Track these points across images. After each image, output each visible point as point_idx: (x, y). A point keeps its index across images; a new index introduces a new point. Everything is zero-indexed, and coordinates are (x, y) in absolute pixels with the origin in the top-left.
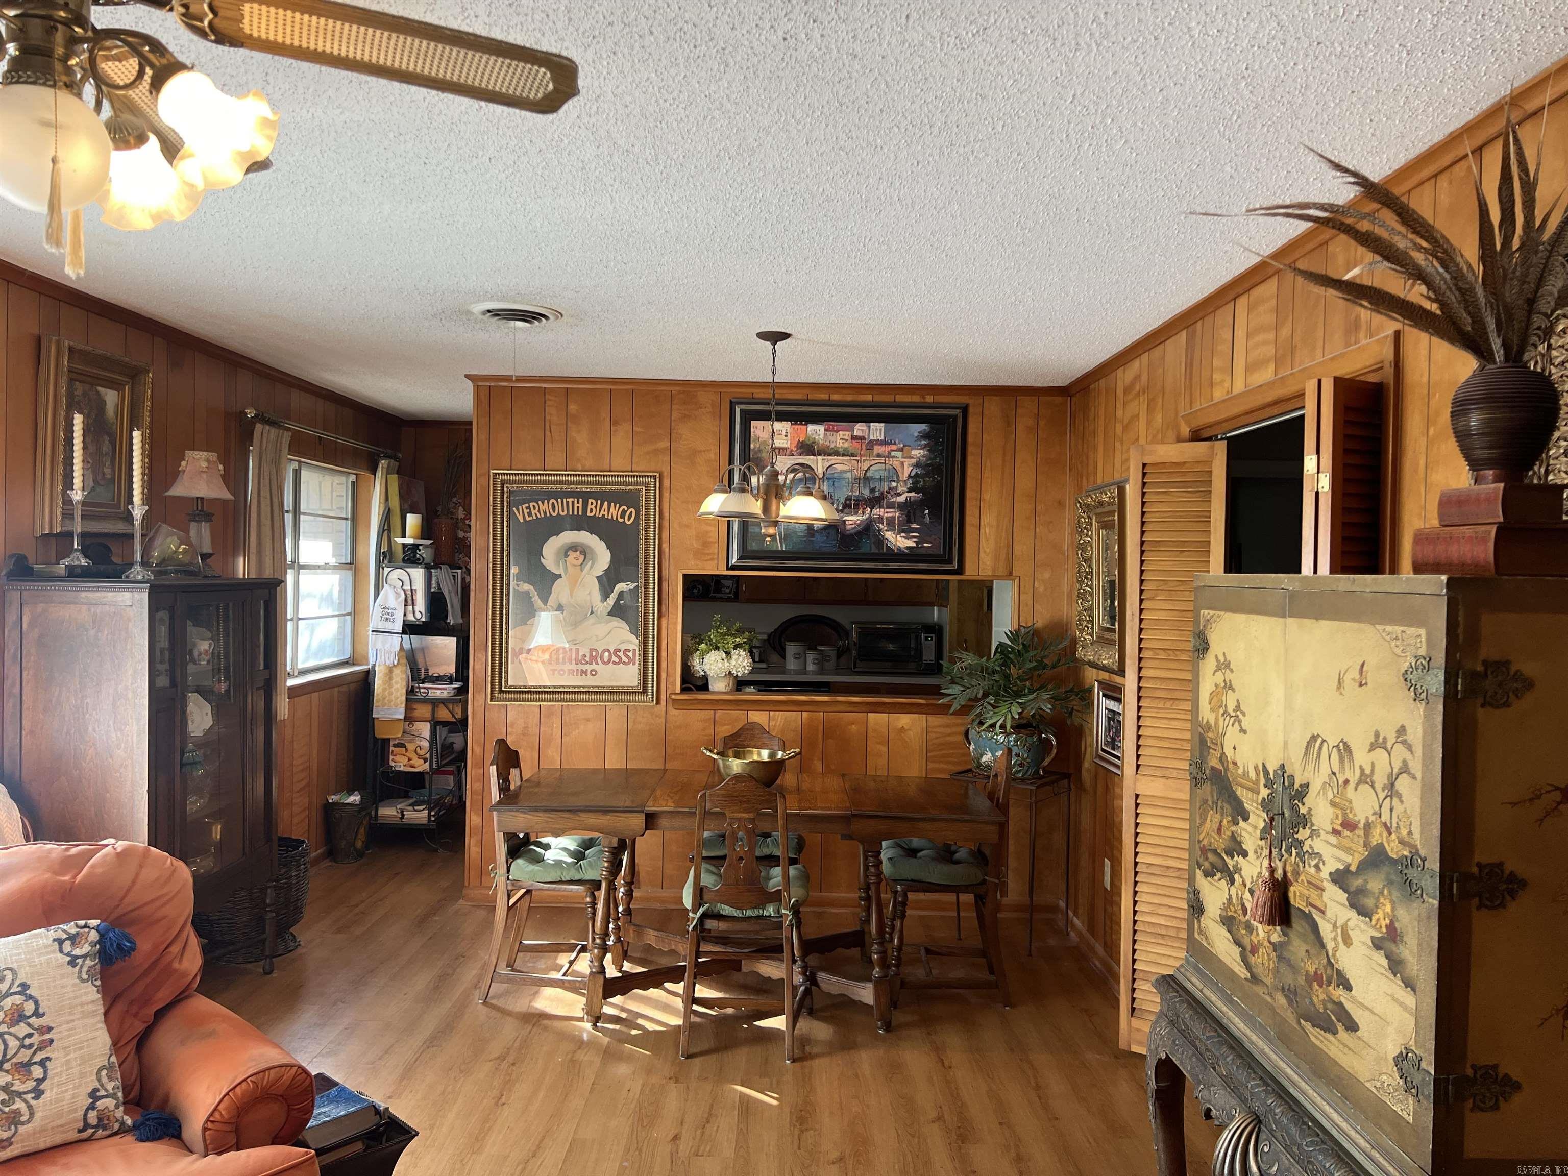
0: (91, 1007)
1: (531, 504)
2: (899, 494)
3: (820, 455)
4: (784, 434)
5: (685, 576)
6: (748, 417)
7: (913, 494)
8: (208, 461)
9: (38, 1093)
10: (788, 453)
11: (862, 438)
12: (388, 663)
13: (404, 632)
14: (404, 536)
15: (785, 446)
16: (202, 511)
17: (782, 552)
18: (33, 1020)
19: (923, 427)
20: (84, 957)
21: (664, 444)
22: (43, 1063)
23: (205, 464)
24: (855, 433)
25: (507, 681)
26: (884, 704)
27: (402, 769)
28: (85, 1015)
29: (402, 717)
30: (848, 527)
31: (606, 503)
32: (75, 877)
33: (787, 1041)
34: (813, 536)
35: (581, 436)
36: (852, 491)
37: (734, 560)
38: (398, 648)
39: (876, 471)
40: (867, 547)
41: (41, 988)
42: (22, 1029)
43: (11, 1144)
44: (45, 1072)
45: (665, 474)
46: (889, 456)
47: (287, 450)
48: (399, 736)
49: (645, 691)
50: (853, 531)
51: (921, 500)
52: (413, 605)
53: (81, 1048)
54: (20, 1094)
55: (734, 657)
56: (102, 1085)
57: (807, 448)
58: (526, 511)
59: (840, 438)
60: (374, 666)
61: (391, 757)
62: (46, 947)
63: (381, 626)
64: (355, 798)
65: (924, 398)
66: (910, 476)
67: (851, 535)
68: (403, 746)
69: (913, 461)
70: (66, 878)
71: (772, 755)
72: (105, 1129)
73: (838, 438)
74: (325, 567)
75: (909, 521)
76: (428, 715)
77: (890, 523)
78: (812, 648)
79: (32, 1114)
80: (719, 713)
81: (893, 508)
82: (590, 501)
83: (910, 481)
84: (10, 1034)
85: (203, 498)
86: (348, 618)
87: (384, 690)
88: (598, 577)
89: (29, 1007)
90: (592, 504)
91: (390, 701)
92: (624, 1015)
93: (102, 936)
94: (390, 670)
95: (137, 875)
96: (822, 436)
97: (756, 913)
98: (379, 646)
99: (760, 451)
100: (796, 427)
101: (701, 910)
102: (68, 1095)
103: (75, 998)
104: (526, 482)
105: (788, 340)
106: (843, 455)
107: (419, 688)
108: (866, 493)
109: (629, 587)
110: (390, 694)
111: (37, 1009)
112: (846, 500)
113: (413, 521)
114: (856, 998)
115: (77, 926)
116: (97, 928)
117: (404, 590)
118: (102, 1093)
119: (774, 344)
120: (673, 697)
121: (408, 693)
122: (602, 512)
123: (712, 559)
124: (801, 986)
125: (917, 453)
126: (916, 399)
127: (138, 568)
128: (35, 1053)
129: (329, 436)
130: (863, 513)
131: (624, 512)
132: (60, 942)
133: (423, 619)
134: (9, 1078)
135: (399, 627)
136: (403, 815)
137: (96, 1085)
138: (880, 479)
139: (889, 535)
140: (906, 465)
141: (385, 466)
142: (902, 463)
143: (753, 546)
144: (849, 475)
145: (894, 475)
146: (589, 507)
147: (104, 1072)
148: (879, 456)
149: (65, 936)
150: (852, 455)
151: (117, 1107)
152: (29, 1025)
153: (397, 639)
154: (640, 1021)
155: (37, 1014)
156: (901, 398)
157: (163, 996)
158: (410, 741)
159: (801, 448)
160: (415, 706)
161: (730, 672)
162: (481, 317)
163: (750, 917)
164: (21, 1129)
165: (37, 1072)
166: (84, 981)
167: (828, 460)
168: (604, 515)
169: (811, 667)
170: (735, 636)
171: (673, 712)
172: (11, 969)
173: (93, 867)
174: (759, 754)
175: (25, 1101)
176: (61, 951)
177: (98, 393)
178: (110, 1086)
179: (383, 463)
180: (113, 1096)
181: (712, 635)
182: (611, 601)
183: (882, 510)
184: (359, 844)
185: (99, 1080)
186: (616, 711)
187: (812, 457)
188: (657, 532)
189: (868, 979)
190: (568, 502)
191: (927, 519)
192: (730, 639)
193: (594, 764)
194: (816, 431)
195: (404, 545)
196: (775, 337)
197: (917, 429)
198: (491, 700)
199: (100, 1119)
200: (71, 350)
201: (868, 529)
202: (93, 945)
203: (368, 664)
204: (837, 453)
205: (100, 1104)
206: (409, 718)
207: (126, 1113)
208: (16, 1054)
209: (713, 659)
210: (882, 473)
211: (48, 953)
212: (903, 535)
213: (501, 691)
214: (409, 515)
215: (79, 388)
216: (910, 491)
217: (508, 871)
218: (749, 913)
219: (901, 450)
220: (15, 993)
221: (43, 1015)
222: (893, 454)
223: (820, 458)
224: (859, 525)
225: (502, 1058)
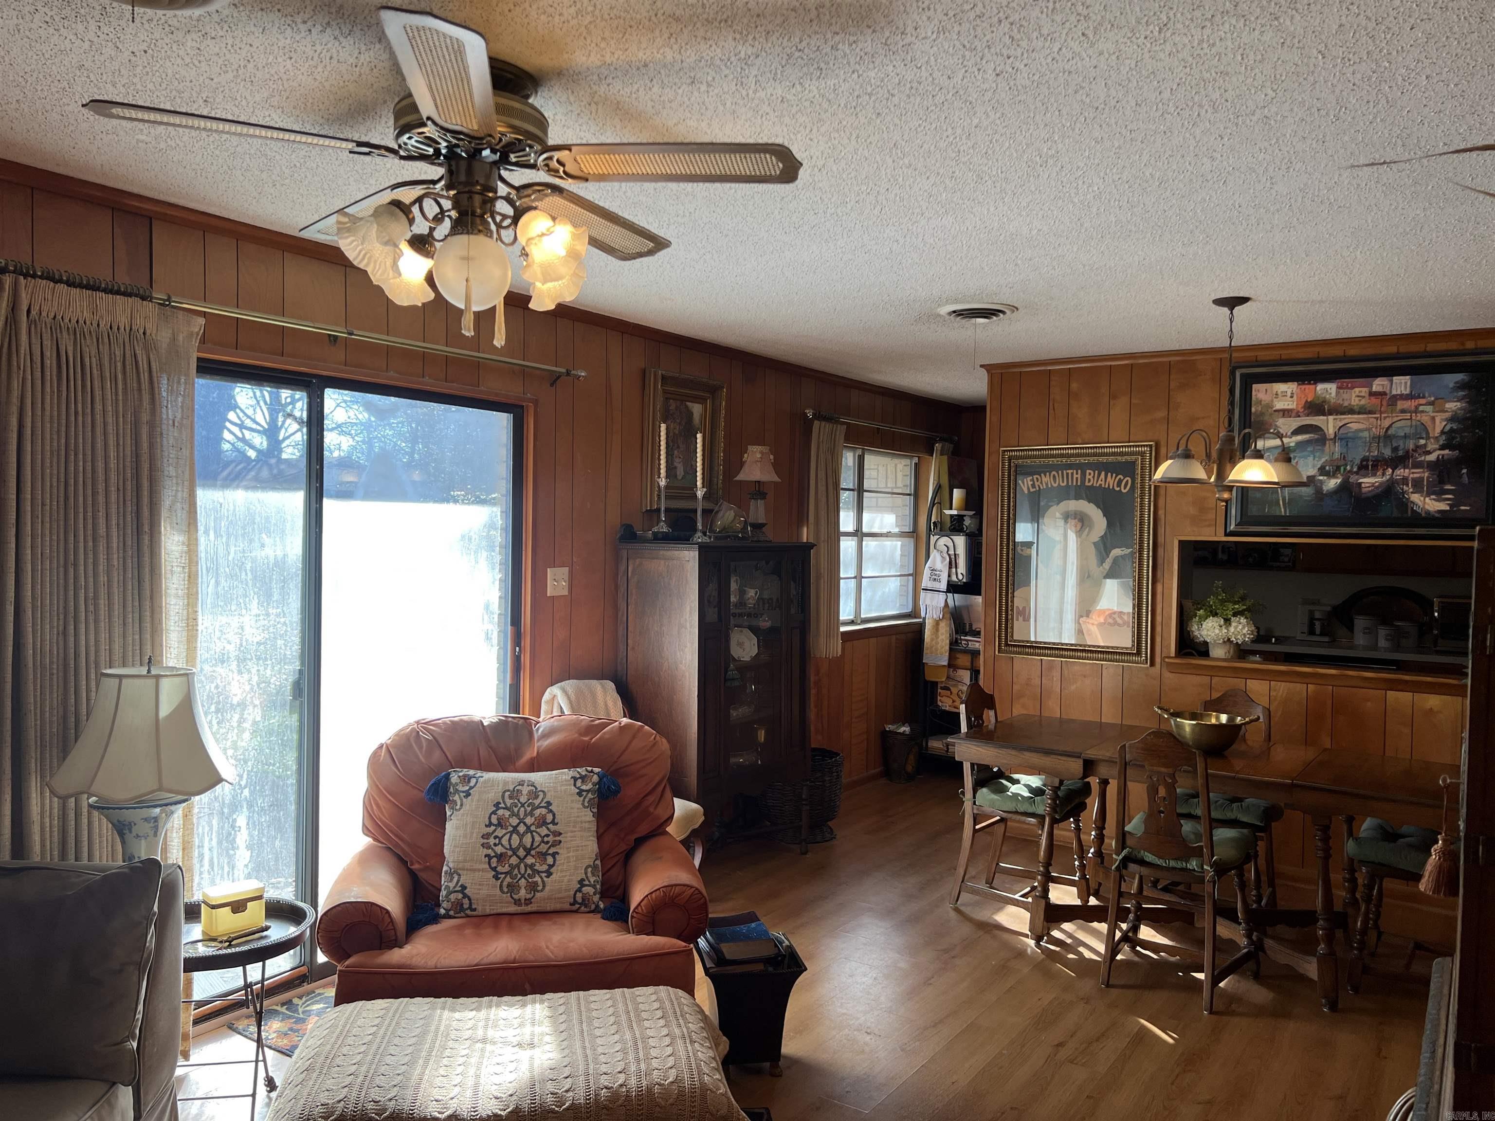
0: (587, 825)
1: (1035, 477)
2: (1429, 453)
3: (1331, 414)
4: (1289, 394)
5: (1181, 542)
6: (1249, 381)
7: (1447, 452)
8: (762, 453)
9: (549, 874)
10: (1293, 414)
11: (1382, 394)
12: (935, 616)
13: (948, 591)
14: (951, 509)
15: (1290, 407)
16: (759, 491)
17: (1285, 516)
18: (550, 826)
19: (1460, 377)
20: (588, 791)
21: (1161, 414)
22: (554, 855)
23: (759, 456)
24: (1374, 389)
25: (1012, 636)
26: (1407, 682)
27: (947, 709)
28: (583, 830)
29: (946, 663)
30: (1364, 490)
31: (1103, 473)
32: (591, 739)
33: (1206, 993)
34: (1321, 499)
35: (1081, 412)
36: (1370, 451)
37: (1232, 527)
38: (943, 605)
39: (1398, 428)
40: (1387, 510)
41: (558, 806)
42: (544, 831)
43: (531, 903)
44: (554, 861)
45: (1163, 443)
46: (1416, 411)
47: (842, 441)
48: (944, 680)
49: (1139, 653)
50: (1370, 495)
51: (1457, 458)
52: (956, 568)
53: (577, 850)
54: (539, 872)
55: (1234, 624)
56: (587, 877)
57: (1317, 408)
58: (1030, 483)
59: (1356, 395)
60: (924, 619)
61: (939, 698)
62: (566, 780)
63: (929, 586)
64: (905, 729)
65: (1463, 344)
66: (1442, 432)
67: (1368, 498)
68: (948, 689)
69: (1448, 415)
70: (586, 739)
71: (1230, 720)
72: (586, 907)
73: (1354, 395)
74: (888, 535)
75: (1442, 482)
76: (968, 664)
77: (1418, 485)
78: (1385, 621)
79: (544, 886)
80: (1215, 680)
81: (1422, 467)
82: (1088, 471)
83: (1444, 437)
84: (537, 832)
85: (759, 482)
86: (911, 578)
87: (932, 640)
88: (1094, 543)
89: (549, 818)
90: (1090, 474)
91: (937, 650)
92: (1069, 941)
93: (601, 779)
94: (937, 623)
95: (630, 742)
96: (1334, 394)
97: (1179, 865)
98: (928, 602)
99: (1262, 414)
100: (1303, 387)
101: (1123, 854)
102: (566, 879)
103: (578, 817)
104: (1030, 457)
105: (1248, 304)
106: (1359, 413)
107: (961, 639)
108: (1387, 452)
109: (1123, 553)
110: (937, 643)
111: (554, 819)
112: (1361, 462)
113: (958, 494)
114: (1301, 971)
115: (587, 770)
116: (598, 774)
117: (949, 555)
118: (587, 882)
119: (1232, 309)
120: (1167, 660)
121: (951, 644)
122: (1100, 482)
123: (1209, 526)
124: (1245, 948)
125: (1453, 406)
126: (1453, 346)
127: (699, 534)
128: (549, 848)
129: (885, 427)
130: (1383, 474)
131: (1120, 481)
132: (575, 779)
133: (964, 580)
134: (533, 861)
135: (943, 586)
136: (948, 749)
137: (584, 876)
138: (1406, 437)
139: (1416, 498)
140: (1438, 420)
141: (939, 449)
142: (1433, 418)
143: (1253, 510)
144: (1366, 434)
145: (1422, 431)
146: (1088, 477)
147: (590, 870)
148: (1403, 411)
149: (578, 776)
150: (1370, 412)
151: (595, 894)
152: (548, 829)
153: (942, 596)
154: (1081, 949)
155: (553, 822)
156: (1431, 347)
157: (643, 829)
158: (955, 686)
159: (1309, 408)
160: (959, 655)
161: (1229, 639)
162: (947, 317)
163: (1174, 868)
164: (538, 895)
165: (550, 860)
166: (585, 807)
167: (1341, 420)
168: (1101, 485)
169: (1382, 643)
170: (1235, 603)
171: (1167, 675)
172: (543, 791)
173: (604, 733)
174: (1218, 718)
175: (541, 878)
176: (575, 785)
177: (687, 407)
178: (592, 880)
179: (938, 446)
180: (594, 886)
181: (1211, 601)
182: (1107, 565)
183: (1407, 471)
184: (909, 768)
185: (586, 873)
186: (1110, 669)
187: (1322, 417)
188: (1152, 499)
189: (1313, 953)
190: (1067, 474)
191: (1465, 480)
192: (1231, 606)
193: (1091, 717)
194: (1328, 390)
195: (952, 516)
196: (1233, 303)
197: (1451, 379)
198: (999, 652)
199: (583, 900)
200: (663, 377)
201: (1389, 491)
202: (594, 784)
203: (920, 618)
204: (1351, 411)
205: (585, 889)
206: (952, 665)
207: (600, 898)
208: (539, 845)
209: (1210, 625)
210: (1407, 430)
211: (567, 785)
212: (1433, 497)
213: (1007, 645)
214: (955, 490)
215: (673, 405)
216: (1442, 448)
217: (974, 797)
218: (1173, 863)
219: (1431, 404)
220: (542, 807)
221: (557, 824)
222: (1421, 408)
223: (1331, 418)
224: (1377, 487)
225: (946, 951)
